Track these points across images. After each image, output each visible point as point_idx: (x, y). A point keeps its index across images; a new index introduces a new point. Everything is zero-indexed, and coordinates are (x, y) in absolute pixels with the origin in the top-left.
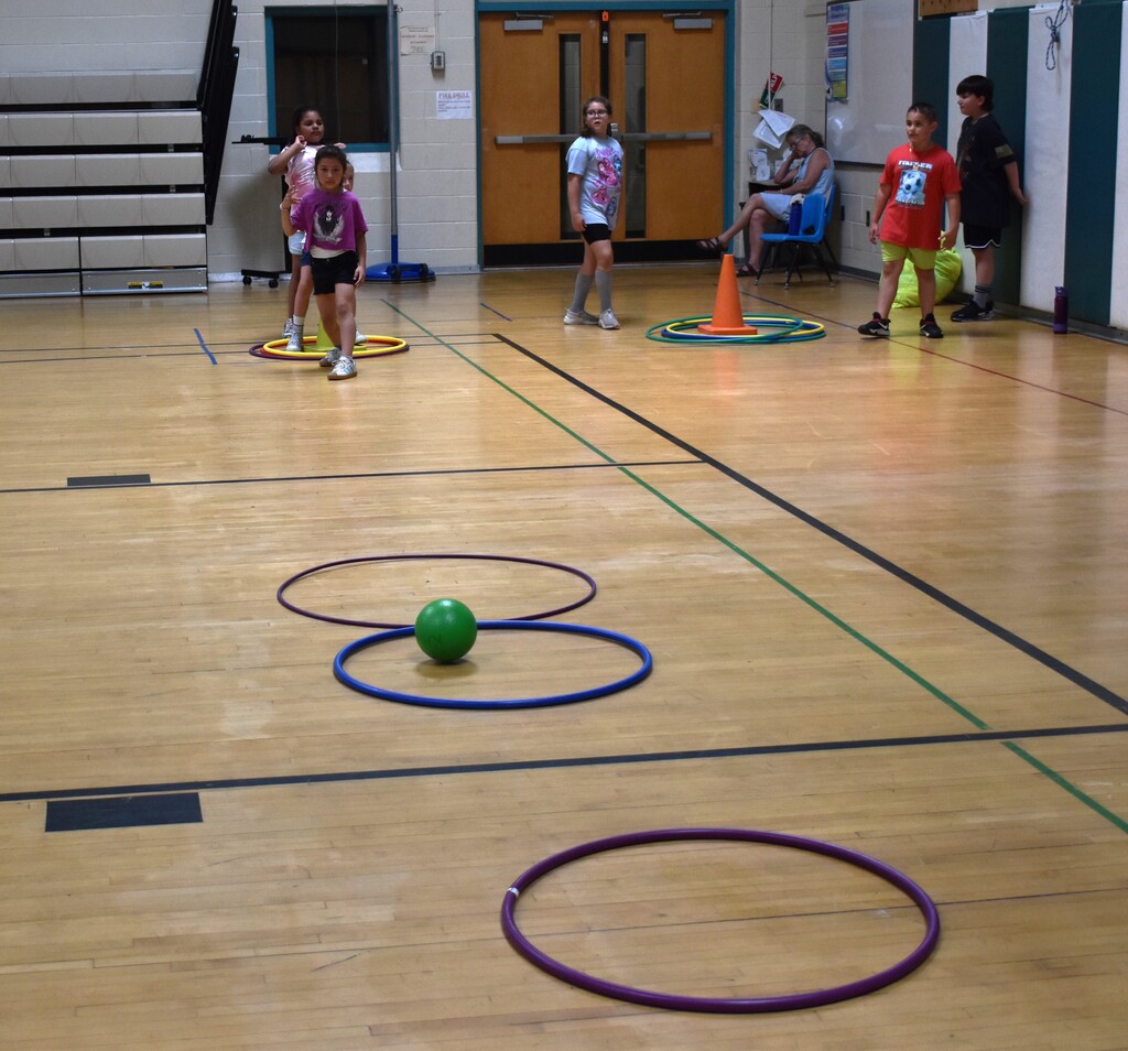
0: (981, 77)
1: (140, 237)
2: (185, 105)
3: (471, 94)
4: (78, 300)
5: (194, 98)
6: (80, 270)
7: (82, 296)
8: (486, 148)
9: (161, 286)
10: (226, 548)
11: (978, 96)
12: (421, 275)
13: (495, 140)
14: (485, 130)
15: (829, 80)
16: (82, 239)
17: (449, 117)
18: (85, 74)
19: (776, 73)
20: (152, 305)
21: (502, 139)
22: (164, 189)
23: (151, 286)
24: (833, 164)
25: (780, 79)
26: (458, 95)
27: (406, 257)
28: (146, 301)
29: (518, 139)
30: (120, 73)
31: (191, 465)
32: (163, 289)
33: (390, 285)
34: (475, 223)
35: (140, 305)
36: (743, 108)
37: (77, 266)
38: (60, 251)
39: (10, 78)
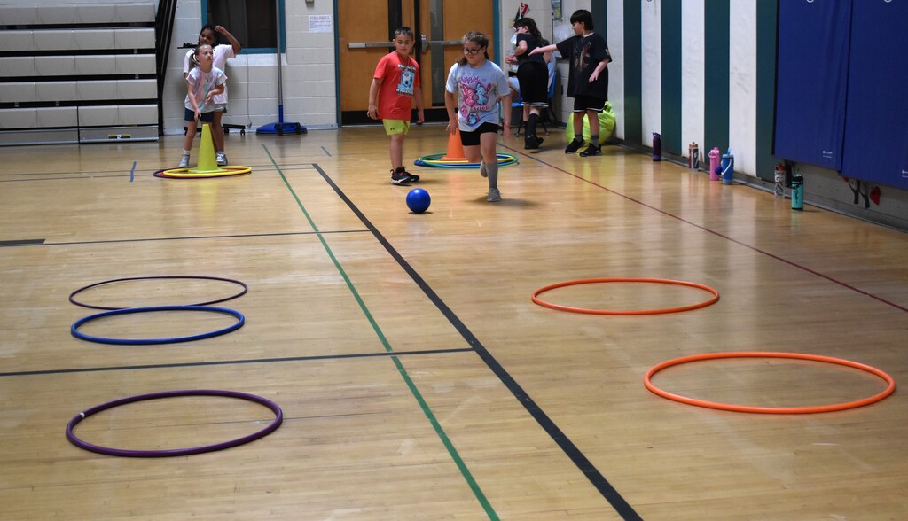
0: (585, 11)
1: (116, 107)
2: (148, 25)
3: (331, 17)
4: (77, 146)
5: (154, 20)
6: (78, 127)
7: (80, 143)
8: (343, 50)
9: (129, 137)
10: (61, 275)
11: (580, 22)
12: (297, 130)
13: (348, 45)
14: (341, 39)
15: (553, 7)
16: (80, 108)
17: (316, 31)
18: (85, 5)
19: (524, 3)
20: (124, 149)
21: (352, 45)
22: (131, 77)
23: (123, 137)
24: (555, 60)
25: (526, 6)
26: (323, 18)
27: (288, 119)
28: (120, 147)
29: (362, 45)
30: (109, 5)
31: (74, 234)
32: (131, 139)
33: (276, 136)
34: (335, 97)
35: (116, 149)
36: (504, 25)
37: (76, 125)
38: (65, 115)
39: (37, 9)
